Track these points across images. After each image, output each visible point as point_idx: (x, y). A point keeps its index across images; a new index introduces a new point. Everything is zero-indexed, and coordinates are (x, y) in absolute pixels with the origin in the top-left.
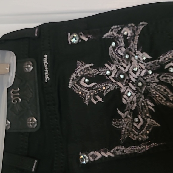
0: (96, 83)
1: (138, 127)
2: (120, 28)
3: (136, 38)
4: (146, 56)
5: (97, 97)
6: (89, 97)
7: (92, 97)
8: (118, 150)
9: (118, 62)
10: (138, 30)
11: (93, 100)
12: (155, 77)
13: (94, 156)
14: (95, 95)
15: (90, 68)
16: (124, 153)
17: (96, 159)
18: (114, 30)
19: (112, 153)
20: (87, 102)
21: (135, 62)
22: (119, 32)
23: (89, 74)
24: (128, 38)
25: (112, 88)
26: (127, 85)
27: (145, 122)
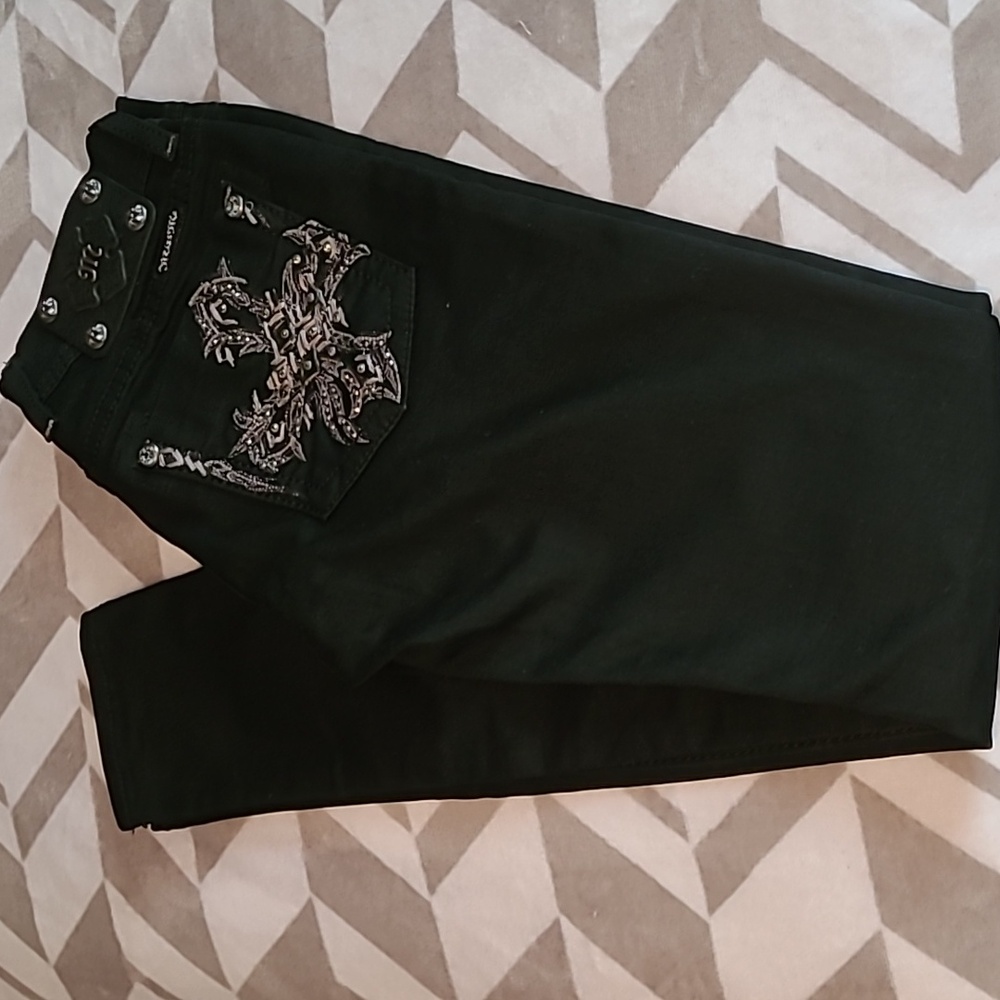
0: (236, 323)
2: (321, 232)
5: (227, 350)
6: (216, 342)
7: (220, 346)
8: (218, 466)
9: (291, 300)
10: (352, 257)
12: (337, 366)
13: (169, 458)
14: (226, 345)
15: (237, 287)
16: (226, 477)
17: (170, 466)
18: (309, 229)
19: (205, 468)
22: (316, 239)
23: (231, 298)
24: (328, 261)
26: (287, 354)
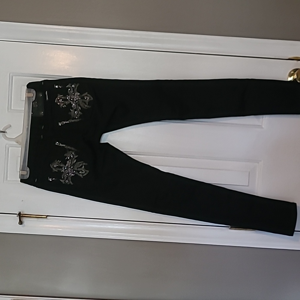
1: (76, 114)
3: (76, 88)
4: (79, 94)
11: (63, 106)
20: (61, 107)
21: (75, 95)
22: (71, 86)
23: (62, 98)
24: (74, 88)
25: (69, 102)
26: (73, 102)
27: (78, 113)
